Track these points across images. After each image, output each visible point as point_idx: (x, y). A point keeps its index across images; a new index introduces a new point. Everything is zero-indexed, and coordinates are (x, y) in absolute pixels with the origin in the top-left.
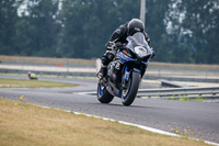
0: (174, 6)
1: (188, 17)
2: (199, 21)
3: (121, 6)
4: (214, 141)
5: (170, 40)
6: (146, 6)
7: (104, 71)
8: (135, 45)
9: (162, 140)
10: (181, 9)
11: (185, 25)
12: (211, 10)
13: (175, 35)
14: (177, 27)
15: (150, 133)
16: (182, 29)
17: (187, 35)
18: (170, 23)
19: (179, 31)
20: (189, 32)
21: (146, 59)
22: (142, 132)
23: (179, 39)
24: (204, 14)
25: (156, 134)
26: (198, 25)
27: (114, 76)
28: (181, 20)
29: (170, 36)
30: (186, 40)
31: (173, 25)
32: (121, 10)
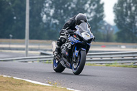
0: (47, 5)
1: (56, 12)
2: (63, 14)
3: (14, 5)
4: (73, 88)
5: (45, 26)
6: (30, 5)
7: (59, 50)
8: (82, 32)
9: (41, 88)
10: (51, 7)
11: (54, 17)
12: (70, 8)
13: (48, 23)
14: (49, 18)
15: (33, 84)
16: (52, 20)
17: (56, 24)
18: (45, 16)
19: (50, 20)
20: (57, 21)
21: (90, 41)
22: (28, 83)
23: (51, 26)
24: (66, 10)
25: (37, 85)
26: (62, 17)
27: (67, 53)
28: (51, 14)
29: (45, 24)
30: (55, 26)
31: (47, 17)
32: (14, 8)
